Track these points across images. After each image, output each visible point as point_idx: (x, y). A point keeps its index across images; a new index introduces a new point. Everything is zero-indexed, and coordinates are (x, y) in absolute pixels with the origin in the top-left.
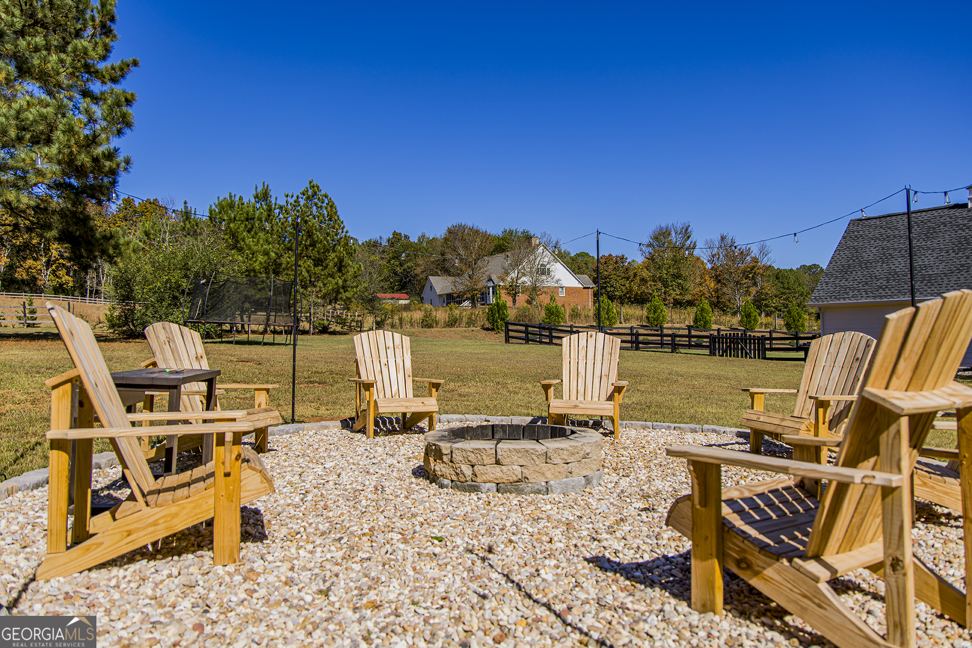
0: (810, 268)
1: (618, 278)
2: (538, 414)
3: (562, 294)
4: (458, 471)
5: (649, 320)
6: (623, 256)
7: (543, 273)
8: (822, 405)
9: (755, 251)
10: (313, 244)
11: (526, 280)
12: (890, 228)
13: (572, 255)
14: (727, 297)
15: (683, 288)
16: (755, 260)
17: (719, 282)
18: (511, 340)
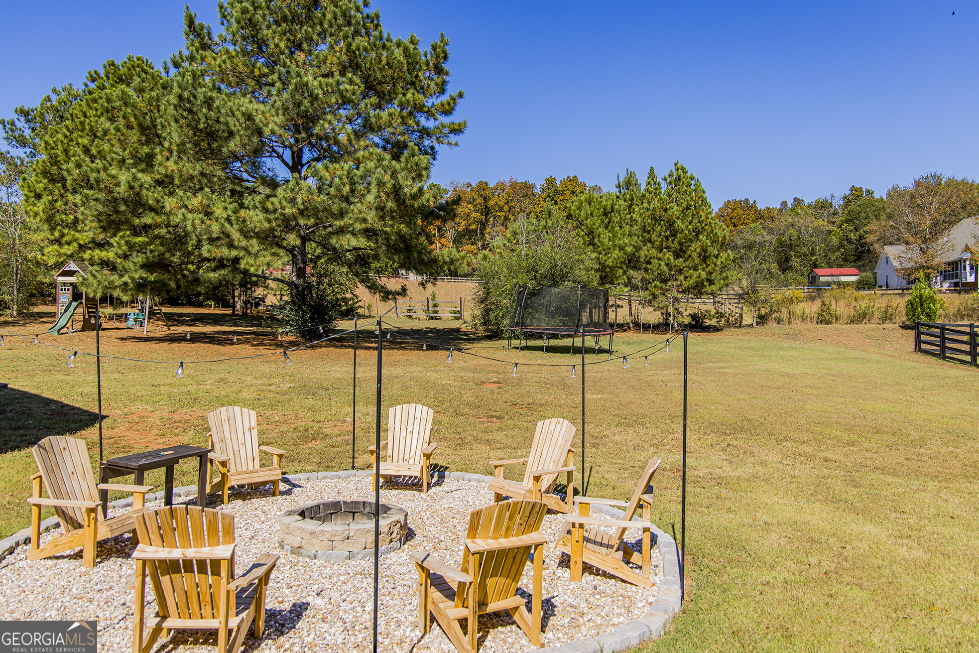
10: (674, 235)
18: (923, 346)
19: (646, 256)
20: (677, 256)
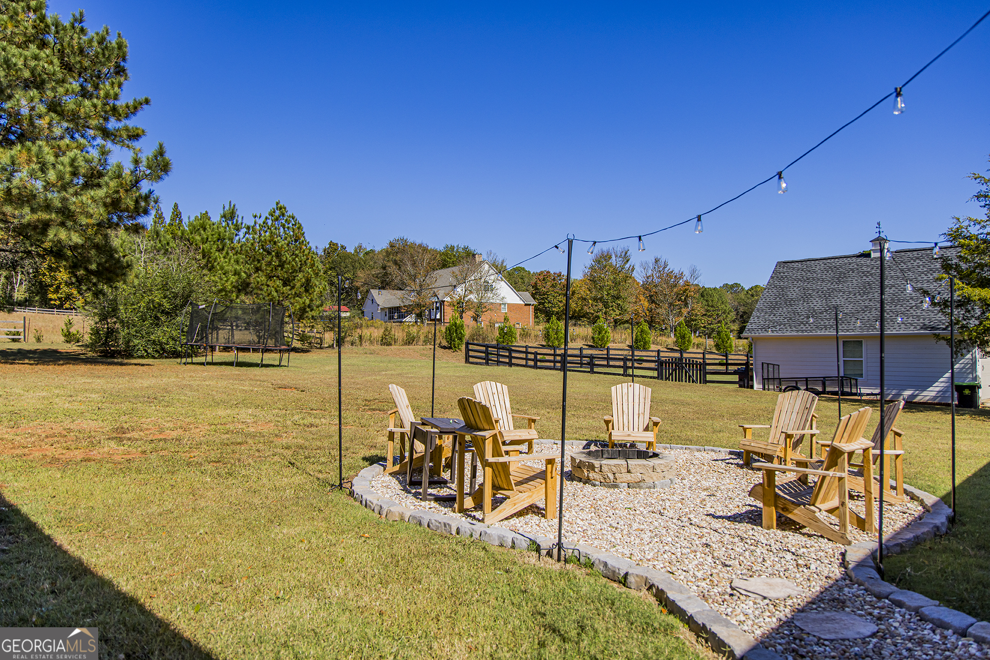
0: (732, 287)
1: (555, 295)
3: (505, 310)
4: (606, 476)
5: (594, 340)
6: (560, 273)
7: (489, 290)
8: (788, 436)
9: (687, 276)
10: (282, 265)
11: (474, 297)
12: (809, 271)
14: (662, 318)
15: (622, 308)
16: (687, 283)
17: (653, 302)
18: (471, 360)
19: (258, 283)
20: (285, 284)
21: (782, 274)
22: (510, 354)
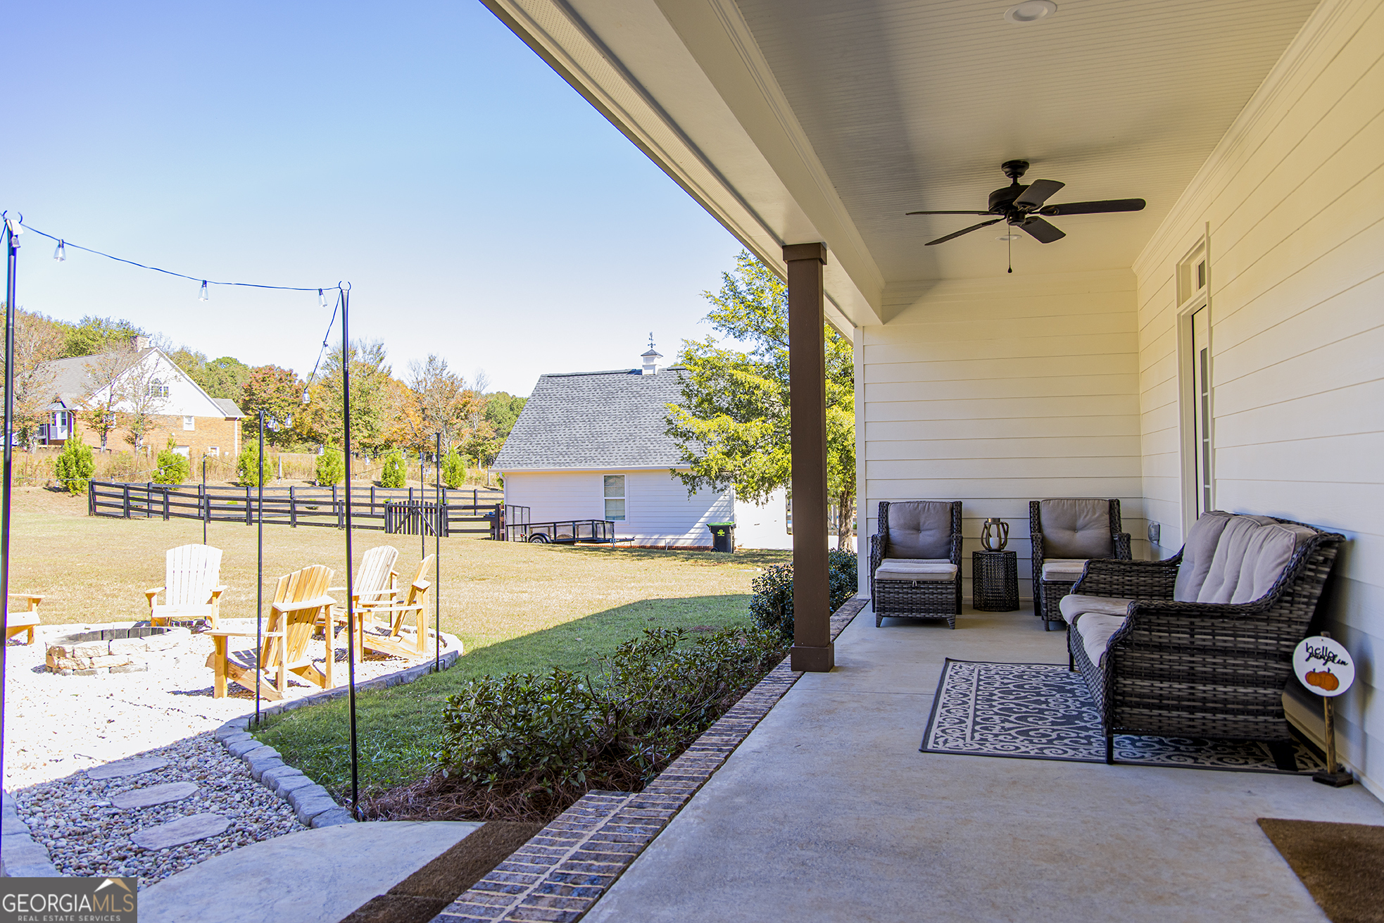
1: (283, 404)
2: (143, 619)
3: (189, 427)
4: (79, 663)
5: (319, 475)
6: (291, 371)
7: (157, 394)
11: (128, 406)
12: (576, 388)
13: (210, 360)
15: (372, 429)
16: (468, 394)
17: (426, 418)
18: (99, 509)
21: (545, 391)
22: (166, 498)
